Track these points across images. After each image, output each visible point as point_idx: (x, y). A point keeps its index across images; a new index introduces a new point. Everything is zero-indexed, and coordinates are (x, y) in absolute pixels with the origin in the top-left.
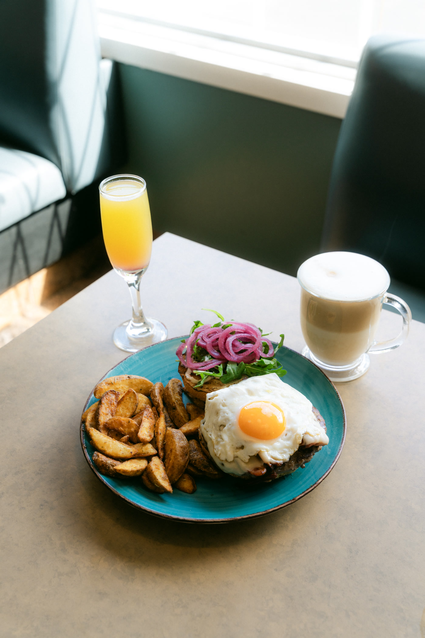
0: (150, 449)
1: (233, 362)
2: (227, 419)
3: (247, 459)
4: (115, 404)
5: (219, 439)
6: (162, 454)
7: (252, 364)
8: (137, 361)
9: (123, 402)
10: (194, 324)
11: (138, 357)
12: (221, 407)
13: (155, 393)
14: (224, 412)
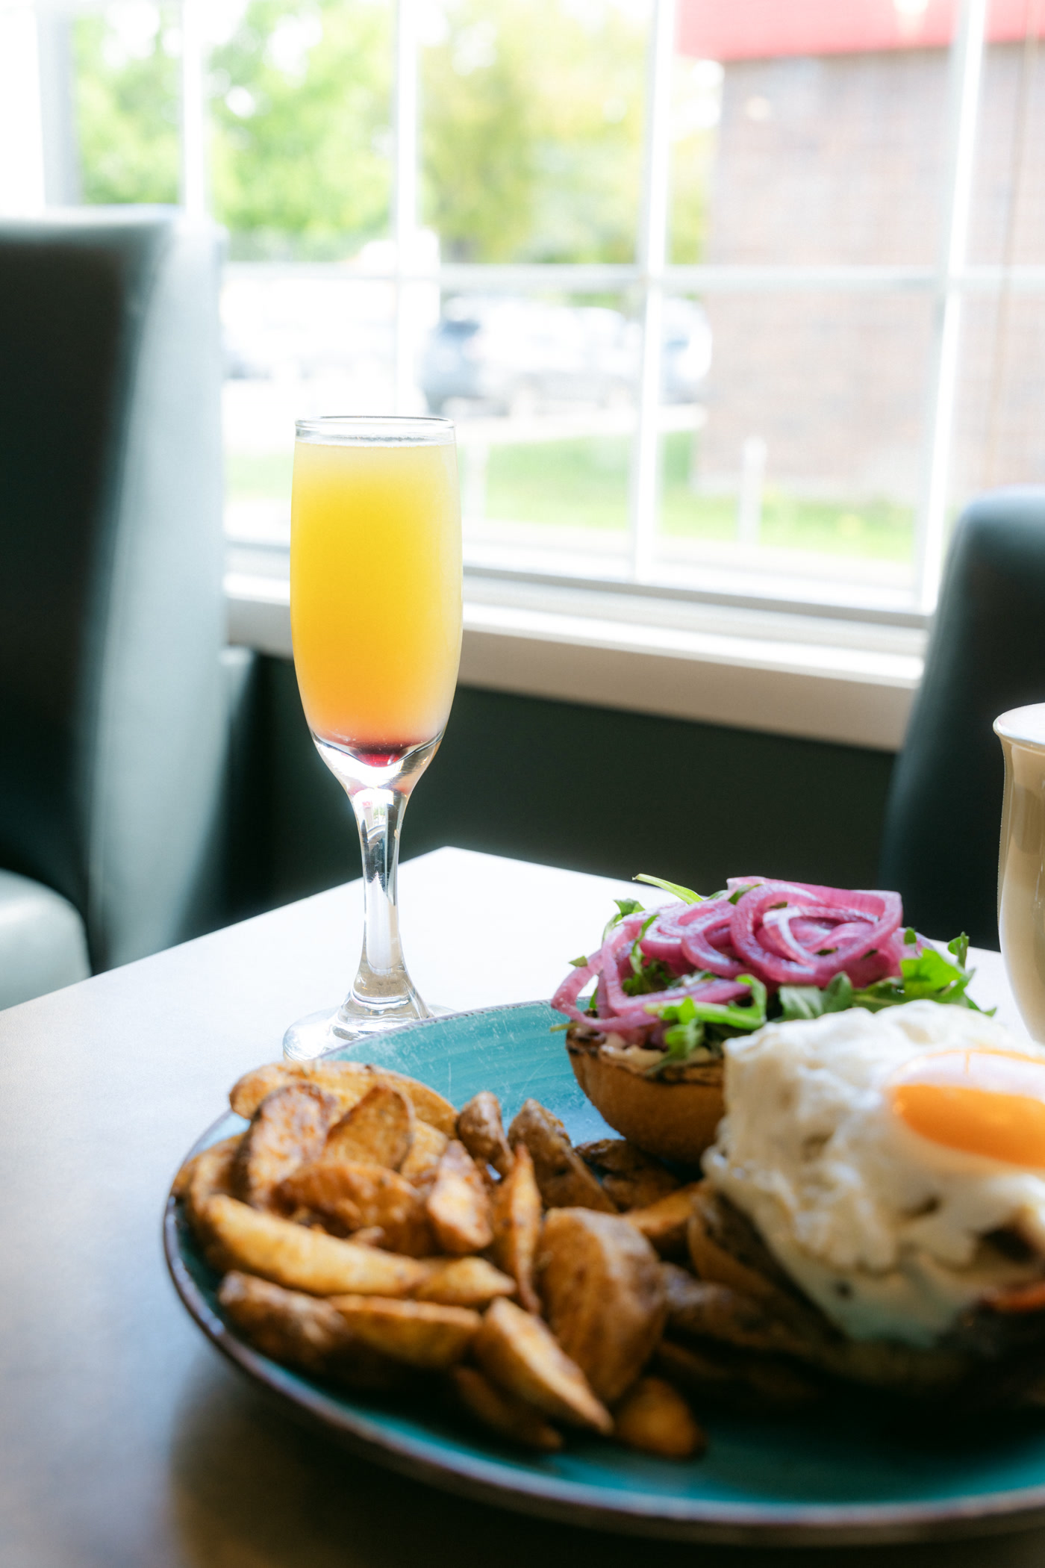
0: (480, 1277)
1: (801, 983)
2: (839, 1112)
3: (962, 1248)
4: (321, 1133)
5: (810, 1191)
6: (532, 1299)
7: (881, 984)
8: (390, 1059)
9: (350, 1129)
10: (618, 910)
11: (392, 1047)
12: (802, 1072)
13: (480, 1113)
14: (819, 1087)
